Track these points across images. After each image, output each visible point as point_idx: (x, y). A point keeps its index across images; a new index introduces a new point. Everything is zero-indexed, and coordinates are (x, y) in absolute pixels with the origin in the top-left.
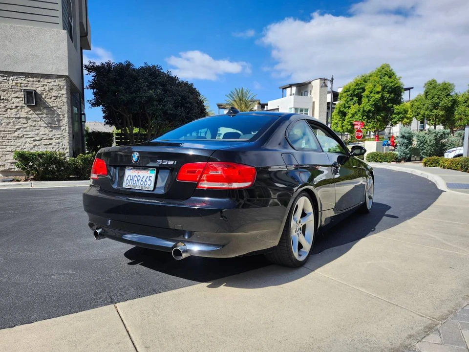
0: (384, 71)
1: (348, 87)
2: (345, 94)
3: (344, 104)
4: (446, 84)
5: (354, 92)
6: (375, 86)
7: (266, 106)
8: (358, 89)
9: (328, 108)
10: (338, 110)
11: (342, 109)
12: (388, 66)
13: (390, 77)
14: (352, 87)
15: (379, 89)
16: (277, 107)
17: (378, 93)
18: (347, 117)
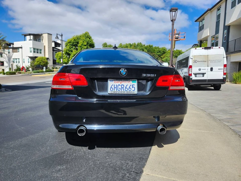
0: (86, 35)
1: (70, 40)
2: (69, 44)
3: (69, 49)
4: (111, 45)
5: (73, 43)
6: (83, 42)
7: (11, 45)
8: (75, 42)
9: (53, 50)
10: (65, 52)
11: (67, 52)
12: (88, 33)
13: (90, 39)
14: (72, 41)
15: (86, 44)
16: (21, 46)
17: (85, 46)
18: (71, 56)
